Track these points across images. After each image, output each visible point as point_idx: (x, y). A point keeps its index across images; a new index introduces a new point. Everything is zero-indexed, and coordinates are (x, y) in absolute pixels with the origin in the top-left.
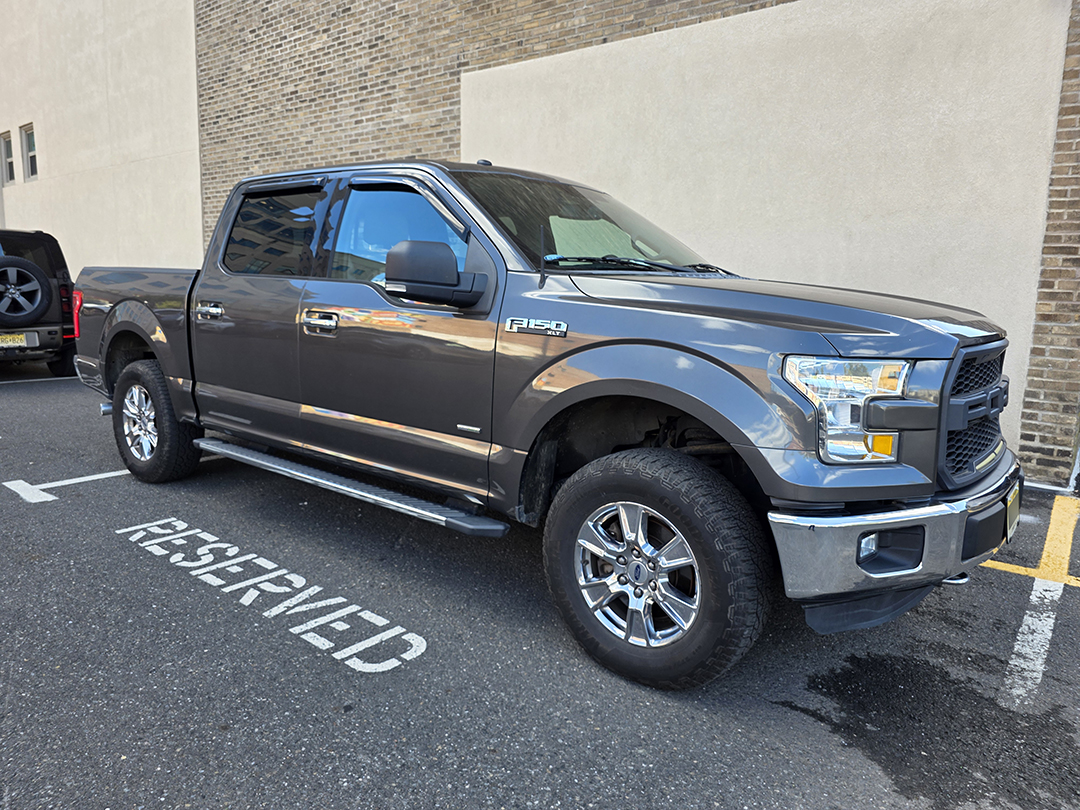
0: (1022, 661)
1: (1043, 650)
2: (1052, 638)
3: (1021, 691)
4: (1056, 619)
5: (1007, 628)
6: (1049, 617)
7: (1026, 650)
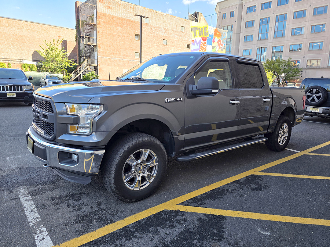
0: (28, 199)
1: (25, 206)
2: (25, 213)
3: (22, 191)
4: (28, 223)
5: (41, 207)
6: (32, 222)
7: (29, 202)
